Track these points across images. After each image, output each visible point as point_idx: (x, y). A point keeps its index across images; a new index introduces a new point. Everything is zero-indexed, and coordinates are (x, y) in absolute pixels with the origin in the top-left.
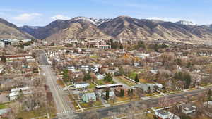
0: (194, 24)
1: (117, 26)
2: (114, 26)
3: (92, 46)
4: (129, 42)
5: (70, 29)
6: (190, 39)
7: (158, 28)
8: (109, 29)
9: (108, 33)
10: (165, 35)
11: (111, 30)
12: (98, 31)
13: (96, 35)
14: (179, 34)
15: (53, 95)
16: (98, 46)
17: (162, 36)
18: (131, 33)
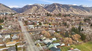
0: (87, 6)
1: (53, 7)
2: (51, 8)
3: (39, 15)
4: (55, 14)
5: (32, 9)
6: (85, 13)
7: (70, 8)
8: (49, 9)
9: (48, 11)
10: (74, 11)
11: (50, 9)
12: (44, 10)
13: (43, 11)
14: (80, 11)
15: (21, 27)
16: (42, 15)
17: (72, 12)
18: (59, 11)
